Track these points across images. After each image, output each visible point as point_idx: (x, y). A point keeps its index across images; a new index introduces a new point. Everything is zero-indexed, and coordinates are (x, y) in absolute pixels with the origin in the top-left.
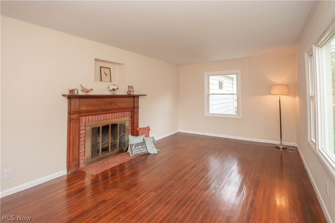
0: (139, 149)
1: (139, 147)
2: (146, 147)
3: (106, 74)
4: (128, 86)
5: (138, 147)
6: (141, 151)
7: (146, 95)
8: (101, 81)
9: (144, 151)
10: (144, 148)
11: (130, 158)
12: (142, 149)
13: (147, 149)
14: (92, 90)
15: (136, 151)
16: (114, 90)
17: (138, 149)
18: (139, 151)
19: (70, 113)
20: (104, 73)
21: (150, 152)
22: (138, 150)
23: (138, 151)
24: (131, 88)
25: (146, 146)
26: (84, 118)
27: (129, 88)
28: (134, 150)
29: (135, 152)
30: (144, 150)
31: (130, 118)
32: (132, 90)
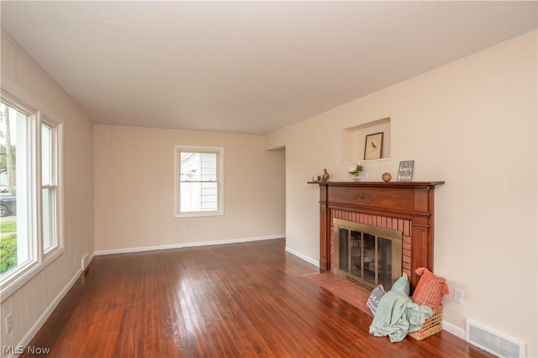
3: (374, 146)
4: (401, 162)
8: (365, 159)
24: (406, 167)
27: (400, 166)
31: (409, 236)
32: (408, 171)
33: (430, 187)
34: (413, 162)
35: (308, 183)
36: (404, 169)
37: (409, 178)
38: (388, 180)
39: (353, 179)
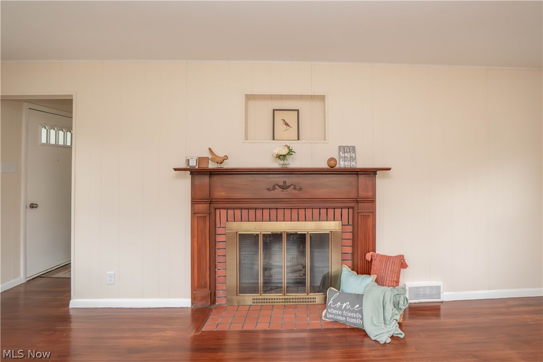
0: (342, 311)
1: (344, 305)
2: (361, 312)
3: (287, 124)
4: (340, 147)
5: (342, 303)
6: (346, 317)
7: (389, 169)
8: (274, 139)
9: (353, 320)
10: (356, 312)
11: (316, 324)
12: (349, 314)
13: (362, 319)
14: (226, 158)
15: (335, 312)
16: (280, 157)
17: (340, 308)
18: (342, 315)
19: (195, 201)
20: (282, 121)
21: (368, 328)
22: (340, 313)
23: (338, 315)
24: (347, 152)
25: (362, 309)
26: (223, 212)
27: (340, 151)
28: (331, 308)
29: (332, 314)
30: (355, 318)
31: (348, 224)
32: (350, 156)
33: (372, 173)
34: (354, 147)
35: (175, 170)
36: (346, 155)
37: (354, 163)
38: (333, 166)
39: (279, 164)
